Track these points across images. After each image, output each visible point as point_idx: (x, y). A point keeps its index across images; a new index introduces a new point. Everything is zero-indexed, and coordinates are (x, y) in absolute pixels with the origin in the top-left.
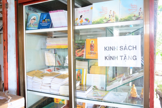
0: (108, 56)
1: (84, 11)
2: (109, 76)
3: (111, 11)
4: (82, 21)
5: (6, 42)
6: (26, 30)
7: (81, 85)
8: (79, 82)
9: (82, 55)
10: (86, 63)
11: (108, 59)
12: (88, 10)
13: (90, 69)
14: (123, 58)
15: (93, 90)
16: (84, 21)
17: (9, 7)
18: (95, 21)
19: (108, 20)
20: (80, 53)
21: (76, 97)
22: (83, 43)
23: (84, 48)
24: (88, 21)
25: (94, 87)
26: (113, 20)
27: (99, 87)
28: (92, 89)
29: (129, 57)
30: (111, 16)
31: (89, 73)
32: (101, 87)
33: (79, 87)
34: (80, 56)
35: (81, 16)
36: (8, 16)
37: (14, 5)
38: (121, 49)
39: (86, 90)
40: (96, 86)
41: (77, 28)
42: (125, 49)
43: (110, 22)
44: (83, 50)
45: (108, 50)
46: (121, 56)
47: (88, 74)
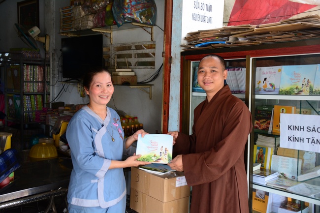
0: (292, 136)
1: (270, 73)
2: (305, 162)
3: (305, 78)
4: (265, 86)
5: (167, 105)
6: (193, 91)
7: (262, 169)
8: (260, 165)
9: (267, 127)
10: (272, 140)
11: (292, 140)
12: (275, 73)
13: (277, 149)
14: (310, 141)
15: (278, 178)
16: (269, 87)
17: (173, 63)
18: (283, 89)
19: (300, 90)
20: (264, 125)
21: (252, 182)
22: (270, 111)
23: (271, 118)
24: (274, 88)
25: (281, 174)
26: (306, 92)
27: (289, 175)
28: (277, 176)
29: (317, 140)
30: (304, 86)
31: (276, 154)
32: (291, 175)
33: (260, 171)
34: (264, 129)
35: (265, 79)
36: (171, 73)
37: (180, 60)
38: (309, 130)
39: (266, 176)
40: (285, 173)
41: (257, 97)
42: (313, 130)
43: (302, 93)
44: (268, 121)
45: (292, 129)
46: (308, 139)
47: (274, 156)
